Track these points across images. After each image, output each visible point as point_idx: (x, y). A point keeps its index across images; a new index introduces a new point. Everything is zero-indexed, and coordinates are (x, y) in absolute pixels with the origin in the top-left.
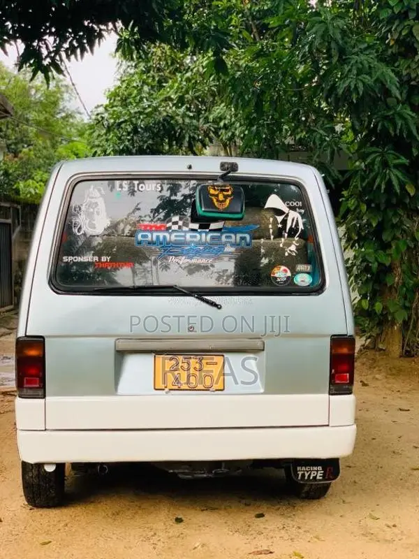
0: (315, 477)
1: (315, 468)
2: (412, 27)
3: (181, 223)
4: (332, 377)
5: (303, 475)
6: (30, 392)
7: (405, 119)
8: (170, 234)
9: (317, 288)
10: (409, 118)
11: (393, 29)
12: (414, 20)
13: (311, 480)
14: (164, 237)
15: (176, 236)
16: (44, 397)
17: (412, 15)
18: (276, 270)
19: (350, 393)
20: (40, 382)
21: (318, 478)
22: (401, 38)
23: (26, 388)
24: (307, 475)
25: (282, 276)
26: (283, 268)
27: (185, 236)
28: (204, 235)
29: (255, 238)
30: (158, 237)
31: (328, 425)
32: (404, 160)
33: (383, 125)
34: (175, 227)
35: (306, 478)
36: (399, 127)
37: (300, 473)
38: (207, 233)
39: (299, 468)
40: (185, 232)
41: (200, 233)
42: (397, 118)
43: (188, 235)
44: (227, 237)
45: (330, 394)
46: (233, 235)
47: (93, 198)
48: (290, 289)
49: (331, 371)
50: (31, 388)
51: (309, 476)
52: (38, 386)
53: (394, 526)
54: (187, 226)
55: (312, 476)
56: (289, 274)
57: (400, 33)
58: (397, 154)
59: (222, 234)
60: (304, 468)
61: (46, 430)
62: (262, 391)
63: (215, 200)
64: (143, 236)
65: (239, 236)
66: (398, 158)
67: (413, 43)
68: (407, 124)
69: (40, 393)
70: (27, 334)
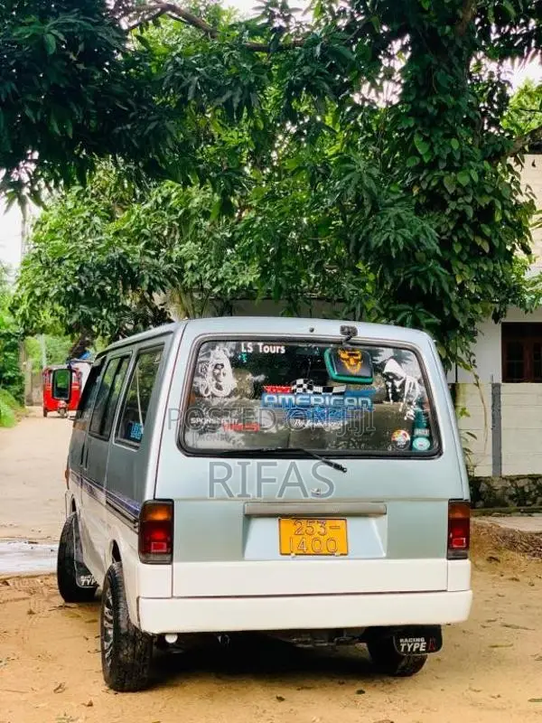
0: (418, 649)
1: (418, 640)
2: (443, 177)
3: (305, 386)
4: (450, 541)
5: (406, 648)
6: (158, 558)
7: (436, 275)
8: (296, 396)
9: (435, 452)
10: (440, 274)
11: (421, 178)
12: (444, 170)
13: (414, 653)
14: (290, 400)
15: (301, 399)
16: (170, 562)
17: (442, 165)
18: (396, 434)
19: (466, 558)
20: (168, 547)
21: (421, 650)
22: (430, 189)
23: (154, 553)
24: (409, 647)
25: (402, 440)
26: (403, 432)
27: (309, 399)
28: (327, 398)
29: (375, 402)
30: (284, 400)
31: (445, 591)
32: (435, 320)
33: (415, 281)
34: (300, 390)
35: (409, 650)
36: (432, 284)
37: (403, 645)
38: (330, 397)
39: (401, 640)
40: (310, 395)
41: (324, 397)
42: (429, 274)
43: (313, 398)
44: (350, 401)
45: (449, 559)
46: (355, 399)
47: (218, 359)
48: (409, 453)
49: (449, 535)
50: (157, 553)
51: (412, 649)
52: (165, 551)
53: (499, 696)
54: (311, 389)
55: (415, 647)
56: (408, 438)
57: (429, 183)
58: (428, 312)
59: (345, 398)
60: (406, 640)
61: (172, 597)
62: (384, 555)
63: (346, 364)
64: (269, 399)
65: (360, 400)
66: (430, 317)
67: (443, 194)
68: (440, 281)
69: (168, 558)
70: (156, 497)
